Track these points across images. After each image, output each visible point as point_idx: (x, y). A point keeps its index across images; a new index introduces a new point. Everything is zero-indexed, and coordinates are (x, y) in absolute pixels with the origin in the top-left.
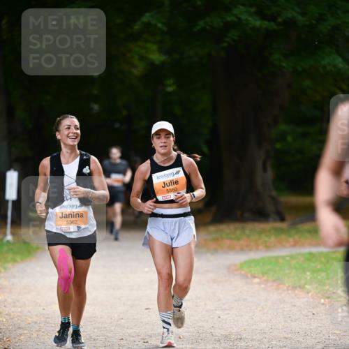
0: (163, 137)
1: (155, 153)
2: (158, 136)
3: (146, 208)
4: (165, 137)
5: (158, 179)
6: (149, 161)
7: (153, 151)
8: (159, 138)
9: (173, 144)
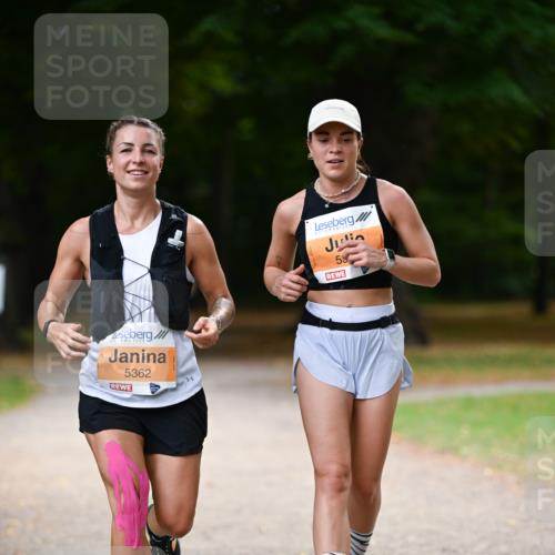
0: (335, 140)
1: (318, 176)
2: (323, 137)
3: (283, 289)
4: (339, 141)
5: (318, 231)
6: (303, 194)
7: (314, 173)
8: (325, 141)
9: (357, 153)
